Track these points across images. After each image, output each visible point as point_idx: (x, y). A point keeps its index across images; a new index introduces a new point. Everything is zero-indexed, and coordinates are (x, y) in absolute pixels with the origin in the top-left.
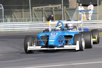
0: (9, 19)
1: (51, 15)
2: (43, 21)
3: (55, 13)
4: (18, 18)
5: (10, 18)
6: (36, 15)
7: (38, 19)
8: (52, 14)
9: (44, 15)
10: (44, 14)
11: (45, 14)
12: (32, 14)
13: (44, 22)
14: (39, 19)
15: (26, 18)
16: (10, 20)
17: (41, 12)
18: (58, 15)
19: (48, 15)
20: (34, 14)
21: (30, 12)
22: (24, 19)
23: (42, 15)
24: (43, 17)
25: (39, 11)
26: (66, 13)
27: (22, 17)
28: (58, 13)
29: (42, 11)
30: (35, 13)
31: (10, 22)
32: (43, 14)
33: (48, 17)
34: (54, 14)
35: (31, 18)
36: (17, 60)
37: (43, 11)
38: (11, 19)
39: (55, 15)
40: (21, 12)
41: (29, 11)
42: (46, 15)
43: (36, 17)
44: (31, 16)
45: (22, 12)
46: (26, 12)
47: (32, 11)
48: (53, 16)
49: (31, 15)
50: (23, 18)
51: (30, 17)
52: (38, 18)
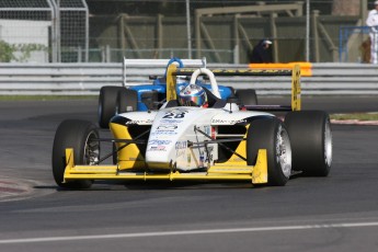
0: (108, 50)
1: (262, 41)
2: (232, 62)
3: (278, 33)
4: (141, 47)
5: (111, 47)
6: (209, 39)
7: (217, 54)
8: (269, 35)
9: (237, 40)
10: (237, 35)
11: (241, 36)
12: (193, 36)
13: (237, 64)
14: (220, 53)
15: (172, 49)
16: (112, 52)
17: (227, 28)
18: (290, 40)
19: (251, 40)
20: (203, 36)
21: (189, 26)
22: (164, 52)
23: (229, 39)
24: (233, 47)
25: (221, 23)
26: (321, 35)
27: (156, 46)
28: (291, 32)
29: (231, 23)
30: (206, 31)
31: (112, 61)
32: (233, 36)
33: (252, 48)
34: (275, 36)
35: (190, 49)
36: (134, 203)
37: (237, 24)
38: (117, 50)
39: (279, 41)
40: (153, 28)
41: (185, 23)
42: (247, 38)
43: (206, 44)
44: (190, 42)
45: (155, 24)
46: (171, 27)
47: (193, 23)
48: (269, 42)
49: (189, 37)
50: (161, 49)
51: (186, 46)
52: (214, 50)
